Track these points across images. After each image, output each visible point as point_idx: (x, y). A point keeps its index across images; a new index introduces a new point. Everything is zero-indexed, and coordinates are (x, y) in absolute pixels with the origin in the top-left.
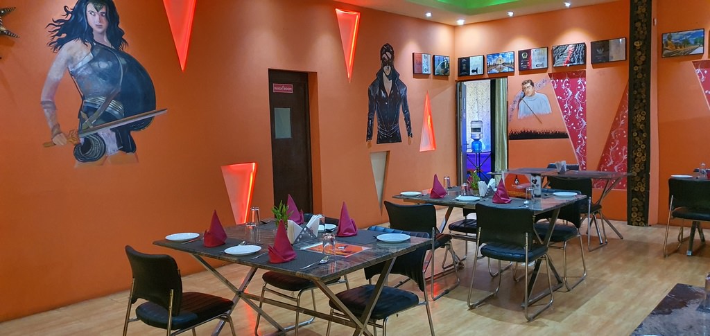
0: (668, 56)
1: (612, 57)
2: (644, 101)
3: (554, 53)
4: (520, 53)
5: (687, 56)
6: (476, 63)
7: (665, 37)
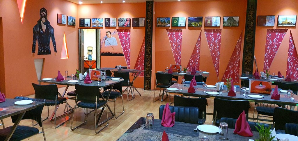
0: (159, 26)
1: (140, 25)
2: (150, 43)
3: (119, 21)
4: (105, 19)
5: (165, 27)
6: (87, 22)
7: (158, 19)
